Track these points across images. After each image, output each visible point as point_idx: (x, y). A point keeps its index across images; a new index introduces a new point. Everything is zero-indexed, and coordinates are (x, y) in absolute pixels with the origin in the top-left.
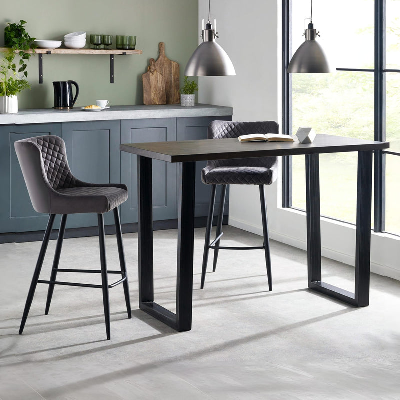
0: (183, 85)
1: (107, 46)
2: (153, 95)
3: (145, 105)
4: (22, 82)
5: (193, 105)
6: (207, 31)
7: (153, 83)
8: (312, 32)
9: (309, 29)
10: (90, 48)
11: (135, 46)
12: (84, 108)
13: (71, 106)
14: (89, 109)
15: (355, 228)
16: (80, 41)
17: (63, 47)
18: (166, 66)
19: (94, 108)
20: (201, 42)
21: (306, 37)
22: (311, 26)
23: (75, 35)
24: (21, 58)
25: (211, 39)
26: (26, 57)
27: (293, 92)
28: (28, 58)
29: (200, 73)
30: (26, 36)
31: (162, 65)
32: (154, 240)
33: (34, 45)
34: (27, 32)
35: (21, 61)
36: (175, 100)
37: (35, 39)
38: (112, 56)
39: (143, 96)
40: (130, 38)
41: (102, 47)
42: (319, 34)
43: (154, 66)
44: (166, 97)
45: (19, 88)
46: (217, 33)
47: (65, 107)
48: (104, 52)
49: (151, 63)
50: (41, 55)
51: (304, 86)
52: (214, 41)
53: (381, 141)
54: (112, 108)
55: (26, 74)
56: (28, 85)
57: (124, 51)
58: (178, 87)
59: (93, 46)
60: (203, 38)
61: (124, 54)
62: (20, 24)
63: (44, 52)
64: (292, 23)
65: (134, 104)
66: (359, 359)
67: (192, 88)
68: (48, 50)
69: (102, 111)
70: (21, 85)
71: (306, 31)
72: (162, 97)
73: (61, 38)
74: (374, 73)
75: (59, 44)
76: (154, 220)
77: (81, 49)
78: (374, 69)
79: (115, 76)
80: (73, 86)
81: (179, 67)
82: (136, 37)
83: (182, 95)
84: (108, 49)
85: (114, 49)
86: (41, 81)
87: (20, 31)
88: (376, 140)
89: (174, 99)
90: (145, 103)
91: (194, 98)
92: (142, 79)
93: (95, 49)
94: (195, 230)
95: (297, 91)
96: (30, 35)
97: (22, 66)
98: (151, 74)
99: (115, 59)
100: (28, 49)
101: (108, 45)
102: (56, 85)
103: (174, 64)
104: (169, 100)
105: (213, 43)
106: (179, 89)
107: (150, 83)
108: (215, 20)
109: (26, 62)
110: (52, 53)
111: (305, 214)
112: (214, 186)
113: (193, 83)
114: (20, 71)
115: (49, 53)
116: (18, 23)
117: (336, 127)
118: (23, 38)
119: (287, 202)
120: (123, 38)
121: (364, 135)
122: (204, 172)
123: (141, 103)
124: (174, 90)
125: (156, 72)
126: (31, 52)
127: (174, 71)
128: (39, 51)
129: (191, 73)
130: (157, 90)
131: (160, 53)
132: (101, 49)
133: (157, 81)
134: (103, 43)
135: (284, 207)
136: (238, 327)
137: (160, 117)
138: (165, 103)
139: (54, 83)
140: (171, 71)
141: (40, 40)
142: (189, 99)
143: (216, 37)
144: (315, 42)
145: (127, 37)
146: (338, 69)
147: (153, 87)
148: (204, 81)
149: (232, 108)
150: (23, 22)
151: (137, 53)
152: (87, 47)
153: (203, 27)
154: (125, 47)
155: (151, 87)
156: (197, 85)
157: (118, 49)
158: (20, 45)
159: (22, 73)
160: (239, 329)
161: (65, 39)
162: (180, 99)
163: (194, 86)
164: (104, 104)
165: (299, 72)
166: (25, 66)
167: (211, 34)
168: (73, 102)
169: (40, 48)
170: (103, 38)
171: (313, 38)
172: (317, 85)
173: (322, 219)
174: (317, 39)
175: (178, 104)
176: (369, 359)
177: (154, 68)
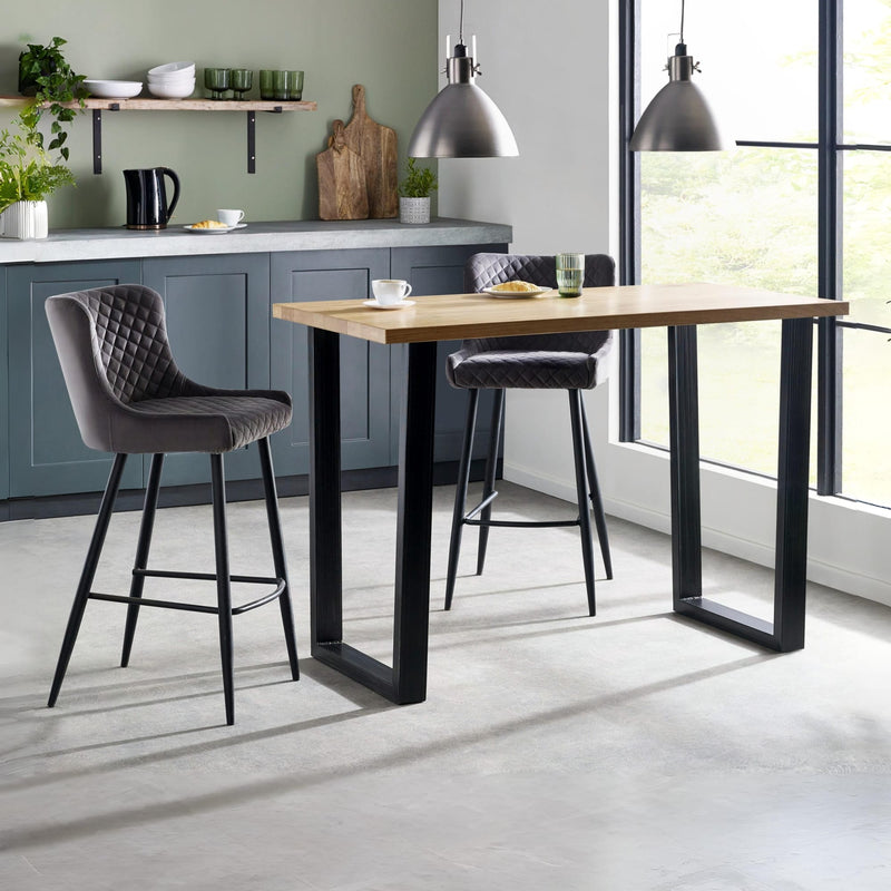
0: (404, 176)
1: (240, 93)
2: (339, 198)
3: (322, 220)
4: (56, 170)
5: (427, 220)
6: (457, 60)
7: (340, 172)
8: (683, 62)
9: (677, 55)
10: (203, 98)
11: (300, 91)
12: (190, 227)
13: (163, 221)
14: (201, 228)
15: (775, 485)
16: (181, 82)
17: (146, 94)
18: (369, 135)
19: (212, 226)
20: (442, 83)
21: (670, 74)
22: (681, 49)
23: (172, 69)
24: (55, 118)
25: (464, 78)
26: (66, 116)
27: (643, 192)
28: (68, 119)
29: (442, 150)
30: (65, 71)
31: (360, 133)
32: (344, 513)
33: (84, 91)
34: (67, 61)
35: (55, 124)
36: (388, 209)
37: (85, 77)
38: (251, 114)
39: (318, 201)
40: (290, 74)
41: (230, 94)
42: (699, 67)
43: (343, 135)
44: (367, 202)
45: (51, 184)
46: (478, 65)
47: (150, 225)
48: (233, 106)
49: (335, 128)
50: (97, 113)
51: (667, 180)
52: (472, 81)
53: (833, 297)
54: (252, 226)
55: (65, 153)
56: (69, 178)
57: (278, 104)
58: (393, 181)
59: (209, 93)
60: (448, 77)
61: (278, 110)
62: (53, 46)
63: (104, 105)
64: (639, 43)
65: (299, 218)
66: (785, 768)
67: (423, 184)
68: (112, 102)
69: (229, 232)
70: (53, 178)
71: (670, 60)
72: (359, 204)
73: (141, 76)
74: (816, 151)
75: (136, 88)
76: (343, 468)
77: (184, 99)
78: (817, 142)
79: (258, 158)
80: (167, 178)
81: (395, 138)
82: (302, 74)
83: (402, 199)
84: (242, 100)
85: (257, 100)
86: (98, 168)
87: (51, 59)
88: (821, 295)
89: (384, 206)
90: (322, 215)
91: (428, 206)
92: (316, 163)
93: (213, 99)
94: (435, 489)
95: (650, 190)
96: (73, 68)
97: (56, 137)
98: (335, 154)
99: (257, 121)
100: (69, 100)
101: (242, 91)
102: (130, 175)
103: (386, 132)
104: (375, 208)
105: (469, 86)
106: (395, 184)
107: (332, 173)
108: (474, 37)
109: (65, 126)
110: (121, 107)
111: (667, 456)
112: (474, 392)
113: (427, 173)
114: (52, 146)
115: (114, 108)
116: (47, 43)
117: (735, 268)
118: (60, 76)
119: (629, 430)
120: (274, 75)
121: (795, 284)
122: (451, 362)
123: (313, 215)
124: (384, 186)
125: (346, 148)
126: (75, 106)
127: (384, 146)
128: (93, 104)
129: (421, 150)
130: (347, 188)
131: (354, 107)
132: (228, 100)
133: (348, 169)
134: (232, 85)
135: (622, 439)
136: (524, 701)
137: (354, 246)
138: (366, 216)
139: (127, 173)
140: (377, 147)
141: (95, 80)
142: (416, 207)
143: (475, 73)
144: (690, 84)
145: (283, 72)
146: (739, 143)
147: (339, 180)
148: (450, 167)
149: (511, 227)
150: (58, 41)
151: (306, 107)
152: (197, 95)
153: (448, 51)
154: (280, 95)
155: (334, 182)
156: (434, 178)
157: (264, 99)
158: (52, 91)
159: (57, 151)
160: (525, 704)
161: (150, 78)
162: (398, 207)
163: (428, 179)
164: (234, 217)
165: (655, 148)
166: (63, 137)
167: (465, 67)
168: (166, 213)
169: (95, 97)
170: (232, 75)
171: (685, 75)
172: (693, 178)
173: (702, 465)
174: (695, 78)
175: (393, 217)
176: (807, 768)
177: (341, 140)
